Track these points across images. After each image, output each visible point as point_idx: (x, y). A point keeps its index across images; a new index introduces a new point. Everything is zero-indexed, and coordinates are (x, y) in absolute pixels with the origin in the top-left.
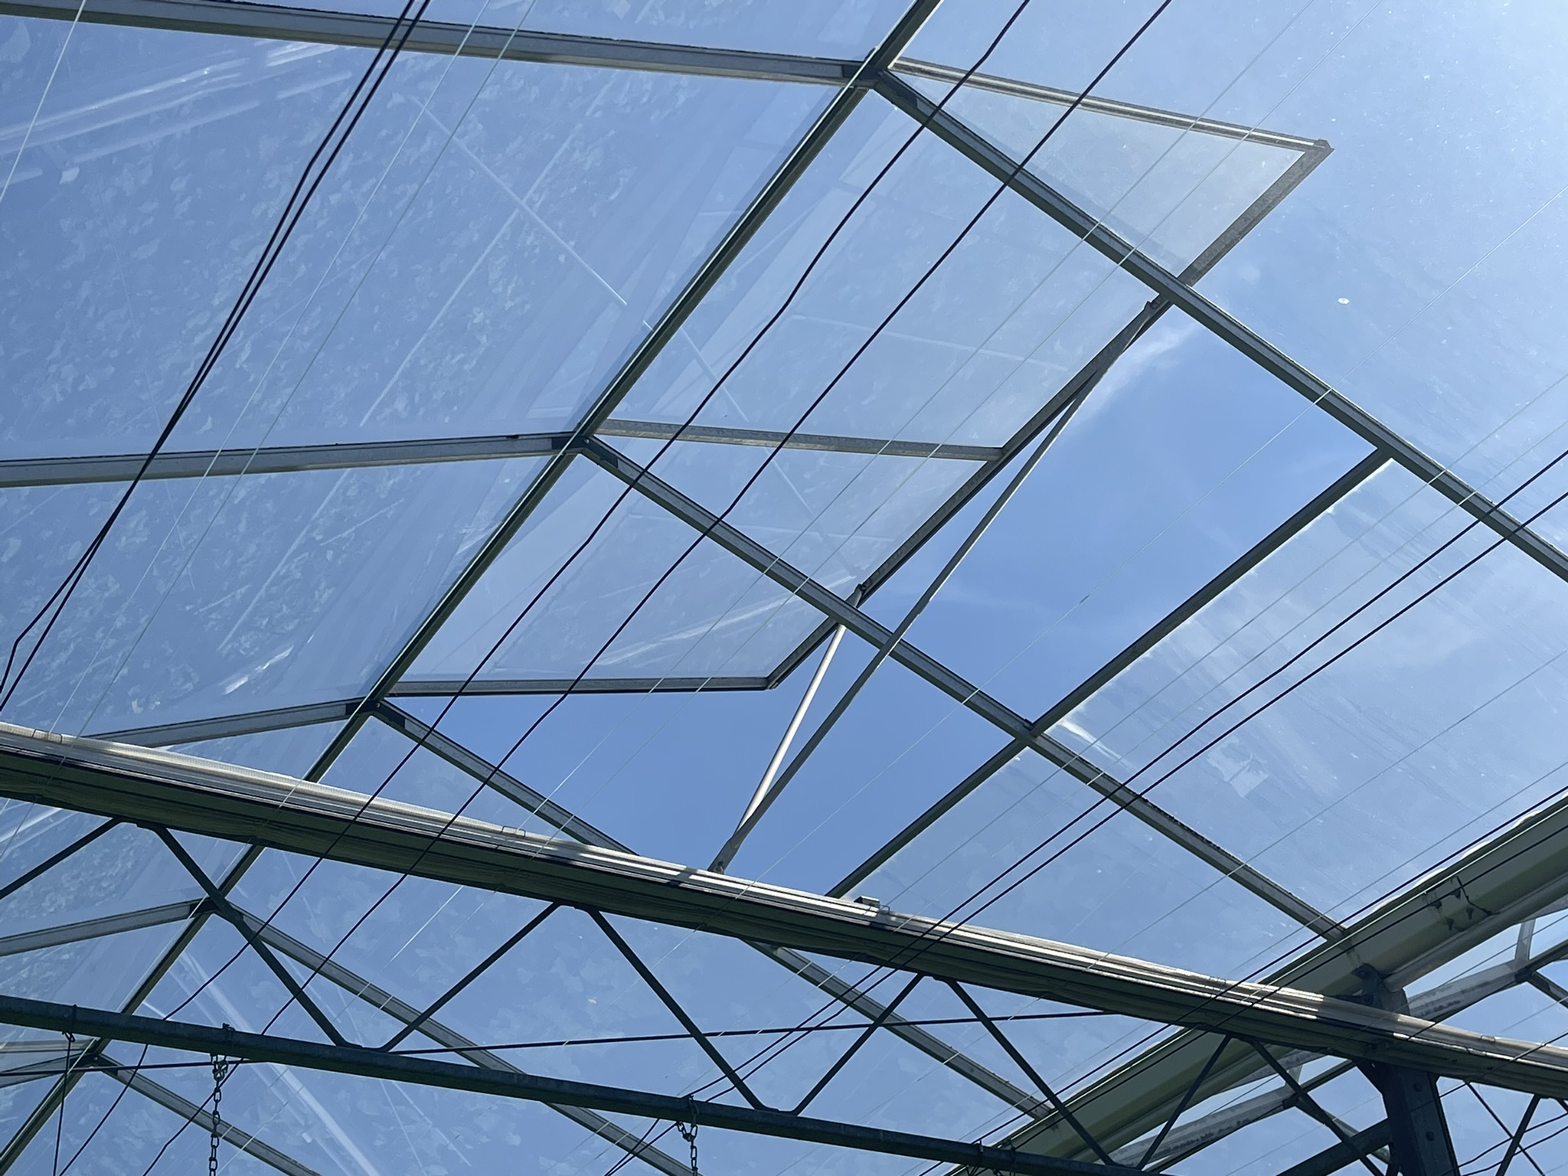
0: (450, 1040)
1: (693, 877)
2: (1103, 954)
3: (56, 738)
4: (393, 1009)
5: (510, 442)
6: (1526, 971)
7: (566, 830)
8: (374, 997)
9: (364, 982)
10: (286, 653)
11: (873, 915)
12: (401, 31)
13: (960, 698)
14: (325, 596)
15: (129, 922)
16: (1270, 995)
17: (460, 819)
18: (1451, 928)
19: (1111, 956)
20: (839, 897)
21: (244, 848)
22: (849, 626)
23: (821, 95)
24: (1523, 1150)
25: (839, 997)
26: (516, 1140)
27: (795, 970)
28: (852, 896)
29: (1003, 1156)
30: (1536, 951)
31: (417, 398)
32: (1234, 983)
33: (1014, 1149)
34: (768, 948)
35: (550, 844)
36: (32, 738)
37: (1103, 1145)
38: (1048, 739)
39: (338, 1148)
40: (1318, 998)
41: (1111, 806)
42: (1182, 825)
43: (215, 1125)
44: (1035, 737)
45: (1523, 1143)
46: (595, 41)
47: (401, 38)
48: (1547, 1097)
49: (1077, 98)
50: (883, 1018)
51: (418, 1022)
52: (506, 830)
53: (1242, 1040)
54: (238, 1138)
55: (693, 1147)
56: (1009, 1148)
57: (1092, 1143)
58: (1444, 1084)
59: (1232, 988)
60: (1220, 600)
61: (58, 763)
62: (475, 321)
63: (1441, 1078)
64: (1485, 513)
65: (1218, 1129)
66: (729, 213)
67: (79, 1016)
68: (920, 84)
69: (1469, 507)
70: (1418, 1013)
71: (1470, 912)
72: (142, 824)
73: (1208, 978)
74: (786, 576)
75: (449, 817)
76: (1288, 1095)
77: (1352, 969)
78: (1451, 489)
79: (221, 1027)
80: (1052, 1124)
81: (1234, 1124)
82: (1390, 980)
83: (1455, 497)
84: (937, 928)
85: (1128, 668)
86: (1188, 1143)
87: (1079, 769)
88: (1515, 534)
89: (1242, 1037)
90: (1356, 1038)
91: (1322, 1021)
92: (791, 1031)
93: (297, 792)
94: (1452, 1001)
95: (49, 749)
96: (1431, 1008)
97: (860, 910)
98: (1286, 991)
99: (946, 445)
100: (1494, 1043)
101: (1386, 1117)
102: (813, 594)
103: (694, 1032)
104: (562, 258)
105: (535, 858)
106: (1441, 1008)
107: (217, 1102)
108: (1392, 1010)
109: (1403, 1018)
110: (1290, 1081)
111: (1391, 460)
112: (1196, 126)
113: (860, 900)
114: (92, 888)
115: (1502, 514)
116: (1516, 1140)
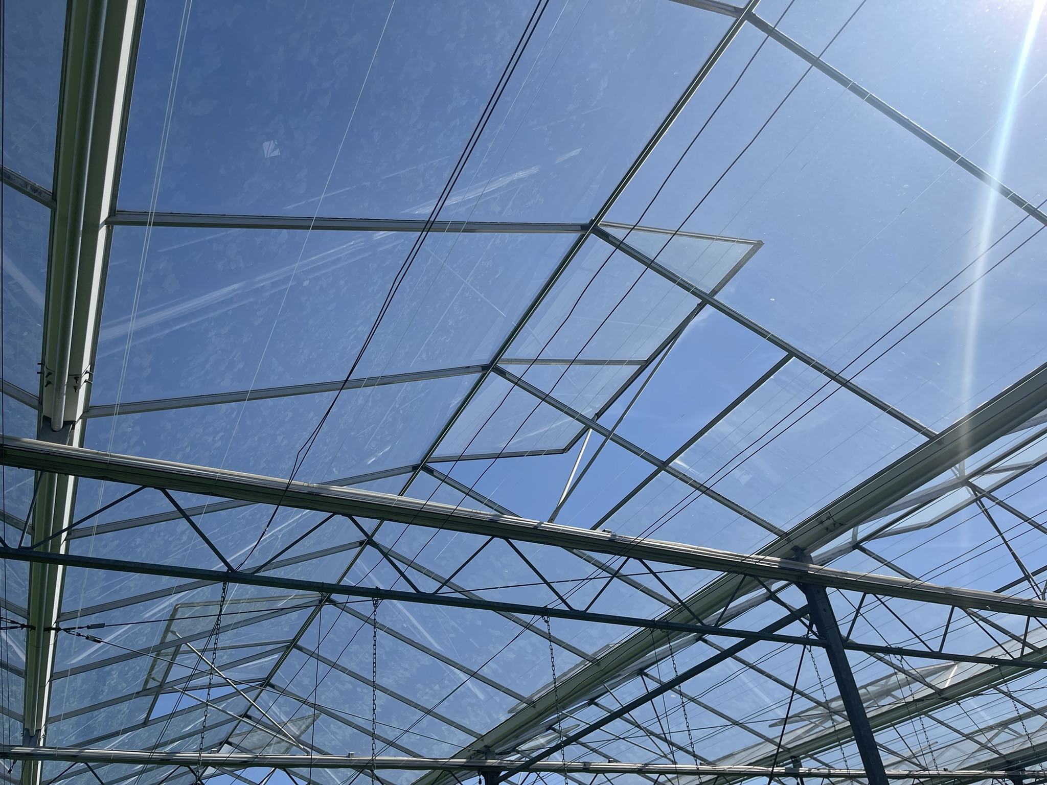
0: (456, 588)
1: (542, 525)
2: (697, 547)
3: (311, 485)
4: (436, 578)
5: (467, 369)
6: (856, 545)
7: (495, 510)
8: (429, 574)
9: (425, 569)
10: (389, 448)
11: (610, 536)
12: (429, 225)
13: (638, 455)
14: (400, 427)
15: (338, 550)
16: (762, 559)
17: (458, 508)
18: (827, 531)
19: (700, 548)
20: (595, 530)
21: (379, 521)
22: (593, 429)
23: (573, 237)
24: (861, 615)
25: (600, 568)
26: (480, 623)
27: (582, 558)
28: (601, 529)
29: (663, 624)
30: (859, 538)
31: (430, 353)
32: (748, 556)
33: (667, 621)
34: (570, 549)
35: (490, 515)
36: (303, 486)
37: (700, 617)
38: (670, 467)
39: (416, 628)
40: (779, 559)
41: (698, 493)
42: (723, 497)
43: (375, 624)
44: (666, 467)
45: (861, 611)
46: (492, 224)
47: (429, 227)
48: (869, 593)
49: (675, 232)
50: (616, 574)
51: (445, 583)
52: (473, 511)
53: (751, 576)
54: (382, 627)
55: (548, 625)
56: (666, 621)
57: (695, 617)
58: (829, 590)
59: (747, 557)
60: (732, 413)
61: (313, 494)
62: (449, 324)
63: (827, 588)
64: (834, 377)
65: (742, 609)
66: (543, 280)
67: (324, 586)
68: (609, 230)
69: (826, 374)
70: (816, 562)
71: (834, 524)
72: (343, 515)
73: (736, 554)
74: (571, 413)
75: (455, 507)
76: (768, 596)
77: (791, 548)
78: (818, 368)
79: (375, 588)
80: (680, 611)
81: (748, 607)
82: (805, 551)
83: (820, 370)
84: (636, 540)
85: (699, 440)
86: (731, 615)
87: (684, 479)
88: (845, 384)
89: (751, 575)
90: (794, 574)
91: (780, 568)
92: (584, 580)
93: (398, 501)
94: (828, 558)
95: (309, 489)
96: (821, 561)
97: (605, 534)
98: (768, 558)
99: (631, 361)
100: (847, 574)
101: (807, 603)
102: (581, 418)
103: (545, 582)
104: (479, 300)
105: (485, 521)
106: (825, 560)
107: (375, 615)
108: (807, 563)
109: (811, 566)
110: (769, 590)
111: (794, 357)
112: (738, 242)
113: (604, 531)
114: (322, 537)
115: (840, 376)
116: (858, 611)
